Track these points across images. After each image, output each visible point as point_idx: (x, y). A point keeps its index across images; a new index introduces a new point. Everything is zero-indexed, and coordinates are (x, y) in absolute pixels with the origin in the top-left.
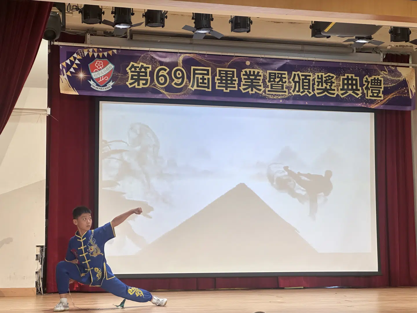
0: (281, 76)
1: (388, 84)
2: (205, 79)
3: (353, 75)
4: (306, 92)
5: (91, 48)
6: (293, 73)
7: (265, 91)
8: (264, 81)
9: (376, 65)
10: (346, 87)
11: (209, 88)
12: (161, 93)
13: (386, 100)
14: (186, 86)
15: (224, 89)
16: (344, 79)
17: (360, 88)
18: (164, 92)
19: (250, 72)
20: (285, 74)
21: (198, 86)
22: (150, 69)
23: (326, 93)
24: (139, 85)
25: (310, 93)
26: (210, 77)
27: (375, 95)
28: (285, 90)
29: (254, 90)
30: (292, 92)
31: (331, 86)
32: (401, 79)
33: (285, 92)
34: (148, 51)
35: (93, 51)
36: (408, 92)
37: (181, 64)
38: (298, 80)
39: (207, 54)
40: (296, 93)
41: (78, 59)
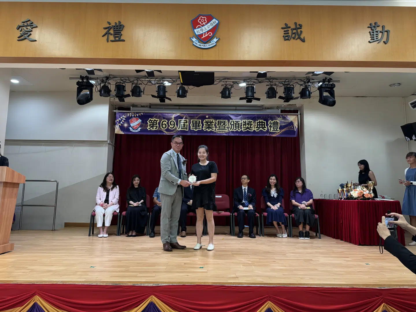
0: (224, 122)
1: (282, 124)
2: (185, 125)
3: (263, 120)
4: (237, 129)
5: (130, 112)
6: (231, 120)
7: (215, 130)
8: (215, 125)
9: (276, 115)
10: (259, 126)
11: (187, 129)
13: (281, 132)
14: (176, 129)
15: (195, 129)
16: (257, 123)
17: (266, 127)
18: (165, 132)
19: (208, 121)
20: (226, 121)
21: (182, 129)
22: (159, 121)
23: (248, 130)
24: (153, 129)
25: (239, 130)
26: (188, 124)
27: (275, 130)
28: (226, 129)
30: (230, 130)
31: (250, 126)
32: (289, 121)
33: (226, 130)
34: (158, 113)
35: (132, 114)
36: (294, 127)
37: (174, 118)
38: (233, 124)
39: (187, 113)
40: (232, 130)
41: (125, 118)
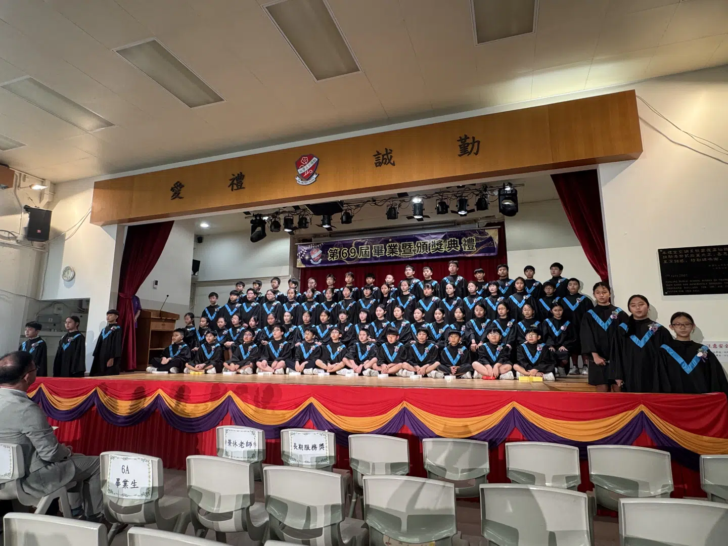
0: (410, 244)
1: (478, 241)
2: (367, 252)
3: (455, 238)
4: (425, 252)
5: (311, 244)
6: (417, 242)
7: (400, 254)
8: (399, 249)
9: (470, 230)
10: (450, 246)
11: (369, 257)
12: (345, 262)
13: (478, 251)
14: (357, 257)
15: (377, 256)
16: (449, 242)
17: (459, 246)
19: (391, 245)
20: (412, 243)
21: (362, 256)
22: (339, 250)
23: (437, 251)
24: (333, 259)
25: (427, 252)
26: (369, 250)
27: (471, 248)
29: (394, 254)
31: (440, 247)
32: (488, 236)
33: (412, 253)
34: (338, 241)
36: (493, 243)
37: (354, 246)
38: (420, 246)
39: (369, 239)
40: (418, 253)
41: (306, 250)
